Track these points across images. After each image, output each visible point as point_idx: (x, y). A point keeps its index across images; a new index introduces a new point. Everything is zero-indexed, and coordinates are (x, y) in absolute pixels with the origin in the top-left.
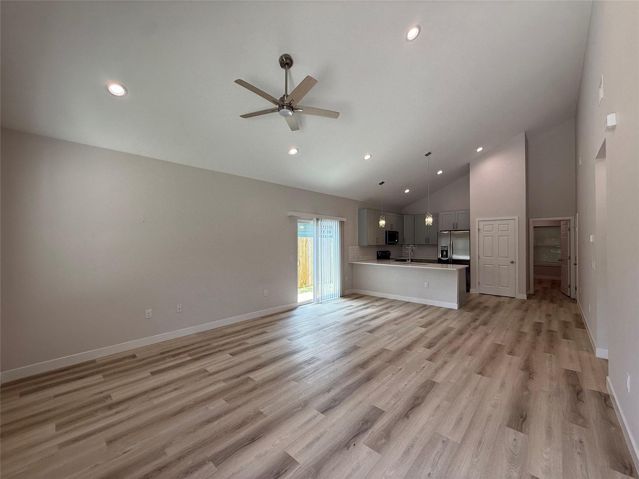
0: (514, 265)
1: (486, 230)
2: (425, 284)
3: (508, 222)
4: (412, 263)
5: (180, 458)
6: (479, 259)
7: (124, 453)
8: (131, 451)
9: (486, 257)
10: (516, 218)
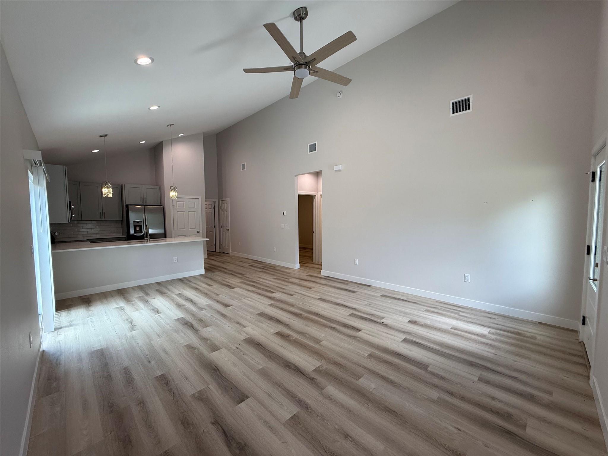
0: (199, 233)
1: (179, 206)
2: (174, 259)
3: (194, 200)
4: (150, 240)
5: (436, 387)
6: (174, 231)
7: (460, 430)
8: (455, 425)
9: (179, 229)
10: (199, 197)
